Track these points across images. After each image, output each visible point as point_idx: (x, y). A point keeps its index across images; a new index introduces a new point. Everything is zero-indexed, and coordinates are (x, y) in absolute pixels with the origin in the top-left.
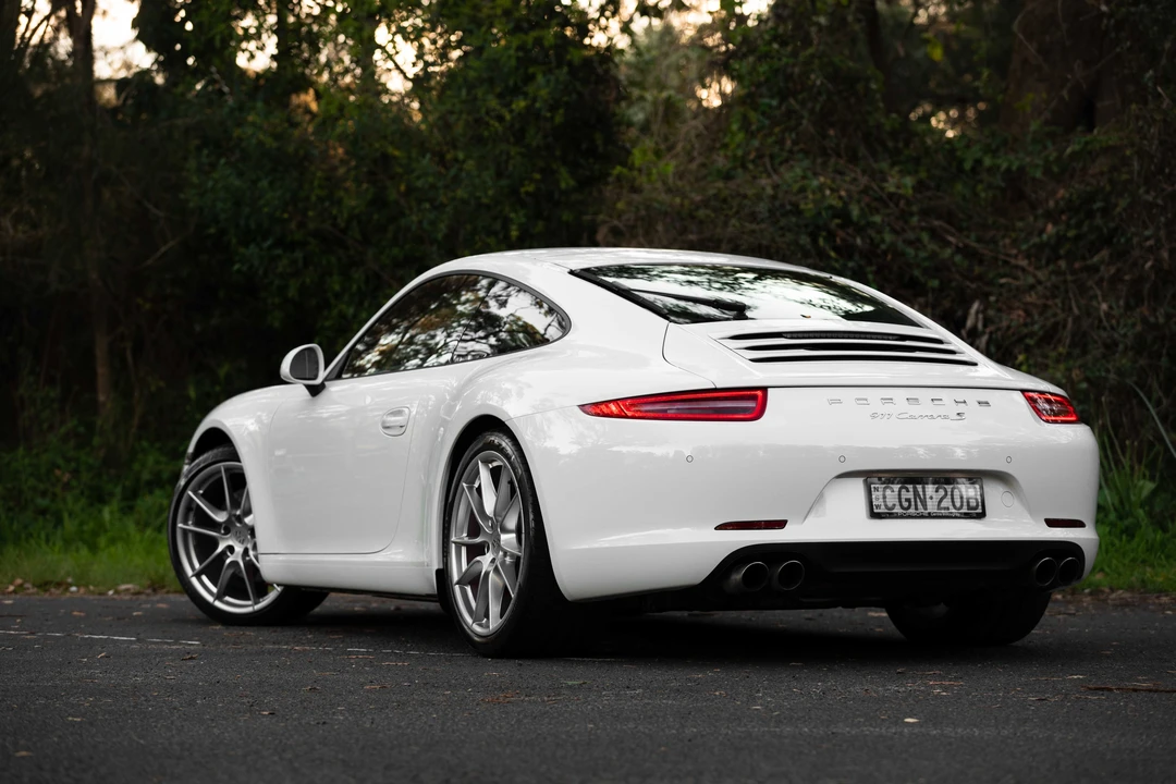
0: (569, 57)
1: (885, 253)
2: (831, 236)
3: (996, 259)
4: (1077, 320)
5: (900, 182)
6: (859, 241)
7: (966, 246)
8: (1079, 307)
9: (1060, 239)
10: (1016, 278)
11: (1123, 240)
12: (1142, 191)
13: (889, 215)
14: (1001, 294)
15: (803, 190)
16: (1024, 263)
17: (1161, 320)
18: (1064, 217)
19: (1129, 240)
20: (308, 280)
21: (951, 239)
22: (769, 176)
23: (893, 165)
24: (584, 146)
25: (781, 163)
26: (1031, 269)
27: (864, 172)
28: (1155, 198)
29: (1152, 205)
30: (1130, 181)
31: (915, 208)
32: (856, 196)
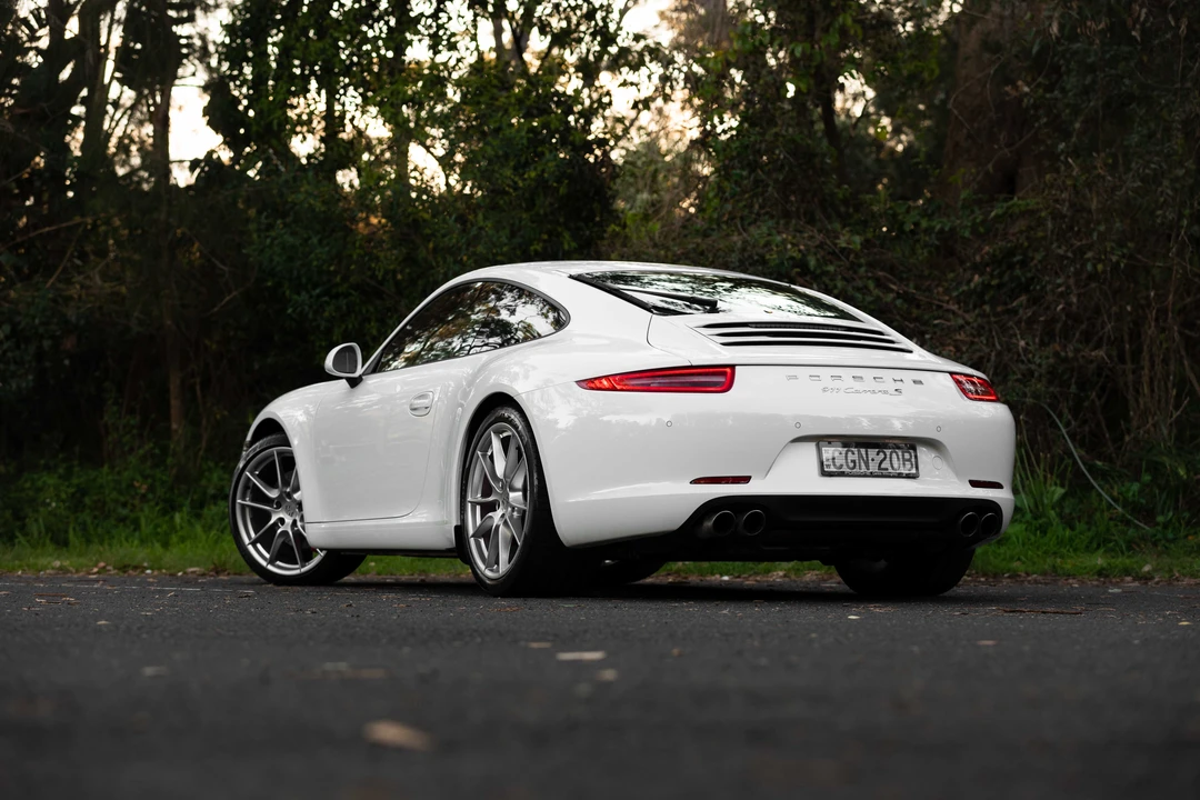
3: (930, 304)
4: (999, 354)
5: (849, 240)
7: (906, 293)
8: (999, 343)
9: (986, 287)
10: (949, 320)
11: (1038, 287)
12: (1054, 245)
13: (840, 266)
14: (935, 333)
15: (767, 244)
16: (955, 307)
17: (1070, 354)
18: (988, 269)
19: (1043, 287)
20: (350, 326)
21: (893, 287)
22: (740, 234)
23: (844, 227)
25: (750, 224)
26: (960, 312)
27: (820, 231)
28: (1066, 251)
29: (1063, 257)
30: (1044, 238)
31: (862, 261)
32: (813, 250)
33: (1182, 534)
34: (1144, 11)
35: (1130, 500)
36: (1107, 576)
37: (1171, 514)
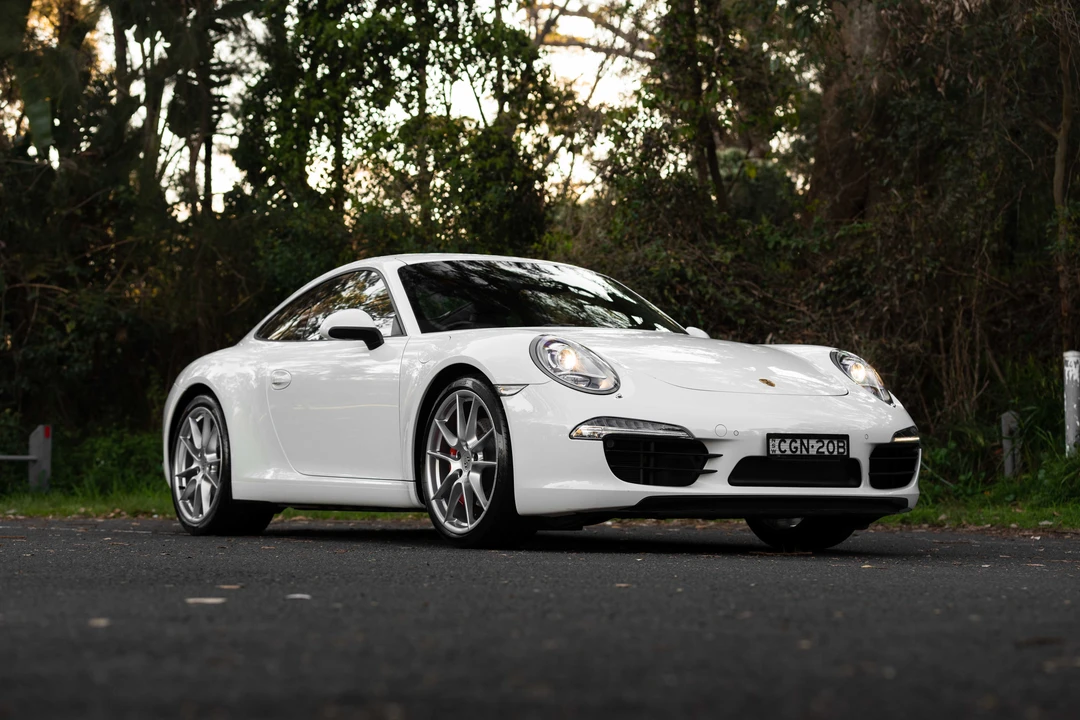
0: (513, 176)
1: (709, 300)
2: (673, 289)
3: (785, 306)
5: (723, 255)
6: (691, 292)
7: (765, 298)
8: (838, 337)
9: (829, 292)
10: (798, 319)
11: (869, 293)
12: (883, 259)
13: (713, 276)
14: (787, 329)
15: (655, 258)
16: (804, 309)
17: (894, 346)
18: (832, 279)
19: (874, 293)
21: (756, 292)
22: (636, 250)
23: (719, 245)
24: (524, 235)
25: (644, 243)
26: (808, 313)
27: (700, 248)
28: (891, 264)
29: (889, 269)
30: (875, 253)
31: (731, 272)
32: (691, 263)
33: (980, 490)
34: (948, 71)
35: (938, 462)
36: (909, 523)
37: (971, 473)
